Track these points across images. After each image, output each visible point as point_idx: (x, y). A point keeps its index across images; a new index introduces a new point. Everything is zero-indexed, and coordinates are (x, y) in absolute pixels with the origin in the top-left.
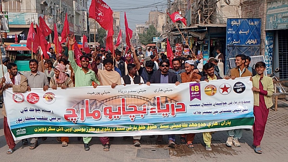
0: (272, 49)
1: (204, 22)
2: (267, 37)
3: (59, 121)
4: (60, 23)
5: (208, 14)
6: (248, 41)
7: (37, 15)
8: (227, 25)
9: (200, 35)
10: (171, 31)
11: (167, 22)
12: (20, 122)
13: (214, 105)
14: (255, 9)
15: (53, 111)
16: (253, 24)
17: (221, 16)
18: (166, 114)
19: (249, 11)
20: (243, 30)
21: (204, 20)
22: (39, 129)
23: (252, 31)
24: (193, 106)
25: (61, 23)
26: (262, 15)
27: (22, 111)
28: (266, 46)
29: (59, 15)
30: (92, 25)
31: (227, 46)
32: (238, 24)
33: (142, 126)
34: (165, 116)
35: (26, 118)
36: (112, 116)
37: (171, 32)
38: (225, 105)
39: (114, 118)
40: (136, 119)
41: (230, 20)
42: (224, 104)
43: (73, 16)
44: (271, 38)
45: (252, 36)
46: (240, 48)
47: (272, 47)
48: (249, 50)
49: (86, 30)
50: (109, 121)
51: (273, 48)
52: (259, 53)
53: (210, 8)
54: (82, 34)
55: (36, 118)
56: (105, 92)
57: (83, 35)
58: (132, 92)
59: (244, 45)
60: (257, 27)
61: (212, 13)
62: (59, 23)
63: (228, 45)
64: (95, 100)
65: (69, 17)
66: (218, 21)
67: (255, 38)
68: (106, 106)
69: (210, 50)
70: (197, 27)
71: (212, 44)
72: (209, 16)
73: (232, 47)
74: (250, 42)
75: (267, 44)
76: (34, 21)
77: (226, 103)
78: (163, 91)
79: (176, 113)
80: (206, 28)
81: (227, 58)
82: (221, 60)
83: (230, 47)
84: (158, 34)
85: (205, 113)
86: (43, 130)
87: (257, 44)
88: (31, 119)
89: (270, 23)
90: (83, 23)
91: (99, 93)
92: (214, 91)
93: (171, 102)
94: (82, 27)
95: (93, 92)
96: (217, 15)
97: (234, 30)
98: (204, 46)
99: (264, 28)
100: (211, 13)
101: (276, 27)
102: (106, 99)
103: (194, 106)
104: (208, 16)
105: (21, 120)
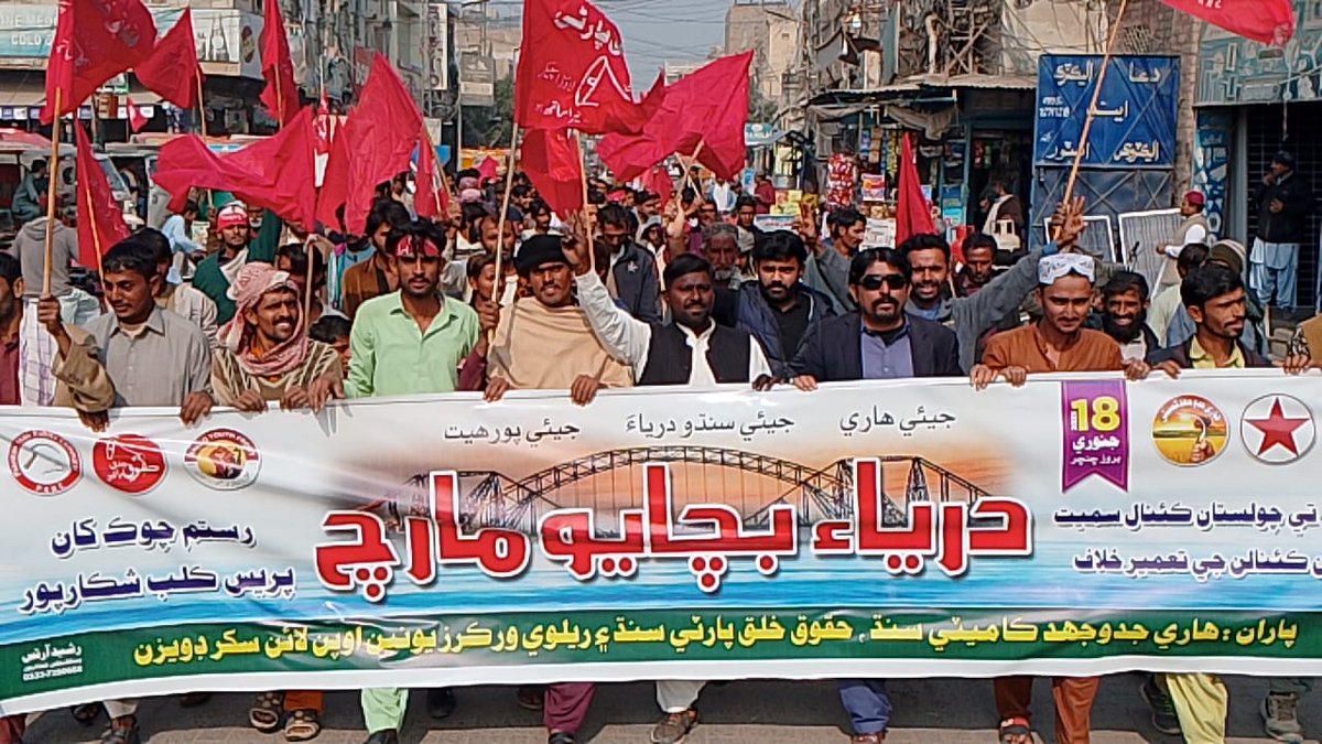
0: (1220, 183)
1: (948, 66)
2: (1202, 135)
3: (283, 595)
4: (336, 54)
5: (967, 35)
6: (1122, 148)
7: (237, 20)
8: (1041, 83)
9: (930, 119)
10: (810, 102)
11: (806, 57)
12: (52, 603)
13: (1202, 523)
14: (1160, 17)
15: (248, 531)
16: (1146, 80)
17: (1022, 42)
18: (912, 562)
19: (1138, 23)
20: (1103, 103)
21: (952, 56)
22: (161, 648)
23: (1140, 109)
24: (1074, 523)
25: (340, 56)
26: (1186, 42)
27: (61, 542)
28: (1198, 170)
29: (331, 20)
30: (472, 67)
31: (1038, 167)
32: (1084, 77)
33: (764, 621)
34: (903, 573)
35: (86, 586)
36: (594, 557)
37: (812, 107)
38: (1268, 524)
39: (601, 571)
40: (731, 579)
41: (1053, 60)
42: (1264, 517)
43: (387, 24)
44: (1217, 137)
45: (1142, 130)
46: (1088, 178)
47: (1220, 173)
48: (1128, 186)
49: (443, 86)
50: (575, 589)
51: (1224, 180)
52: (1167, 198)
53: (976, 6)
54: (426, 104)
55: (144, 585)
56: (546, 429)
57: (430, 107)
58: (705, 427)
59: (1106, 166)
60: (1162, 92)
61: (985, 31)
62: (331, 53)
63: (1042, 163)
64: (494, 474)
65: (371, 27)
66: (1007, 61)
67: (1154, 137)
68: (558, 507)
69: (969, 184)
70: (917, 88)
71: (978, 160)
72: (971, 40)
73: (1055, 173)
74: (1133, 151)
75: (1200, 163)
76: (225, 47)
77: (1277, 517)
78: (897, 424)
79: (969, 557)
80: (954, 93)
81: (1034, 216)
82: (1009, 225)
83: (1049, 172)
84: (766, 108)
85: (1145, 564)
86: (187, 649)
87: (1161, 161)
88: (116, 590)
89: (1215, 76)
90: (431, 53)
91: (514, 431)
92: (1210, 439)
93: (945, 495)
94: (427, 72)
95: (482, 429)
96: (1003, 39)
97: (1066, 103)
98: (946, 169)
99: (1191, 96)
100: (982, 28)
101: (1235, 91)
102: (556, 470)
103: (1083, 523)
104: (967, 41)
105: (58, 595)
